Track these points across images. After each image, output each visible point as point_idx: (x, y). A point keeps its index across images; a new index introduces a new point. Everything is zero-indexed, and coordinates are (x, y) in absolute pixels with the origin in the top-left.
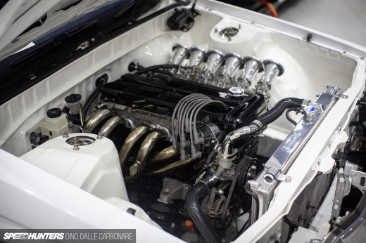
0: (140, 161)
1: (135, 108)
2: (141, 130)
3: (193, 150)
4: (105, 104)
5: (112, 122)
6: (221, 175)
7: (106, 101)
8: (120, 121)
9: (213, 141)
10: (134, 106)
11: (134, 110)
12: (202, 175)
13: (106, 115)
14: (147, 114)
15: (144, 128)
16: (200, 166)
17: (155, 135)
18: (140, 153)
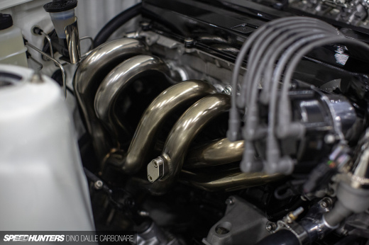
0: (169, 155)
1: (191, 46)
2: (189, 89)
3: (272, 150)
4: (143, 34)
5: (135, 65)
6: (342, 222)
7: (145, 30)
8: (153, 65)
9: (330, 139)
10: (189, 41)
11: (188, 51)
12: (292, 216)
13: (129, 49)
14: (213, 62)
15: (196, 86)
16: (290, 192)
17: (215, 103)
18: (172, 136)
